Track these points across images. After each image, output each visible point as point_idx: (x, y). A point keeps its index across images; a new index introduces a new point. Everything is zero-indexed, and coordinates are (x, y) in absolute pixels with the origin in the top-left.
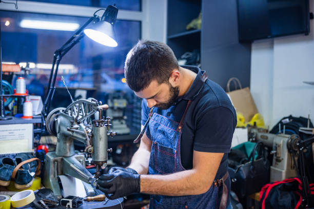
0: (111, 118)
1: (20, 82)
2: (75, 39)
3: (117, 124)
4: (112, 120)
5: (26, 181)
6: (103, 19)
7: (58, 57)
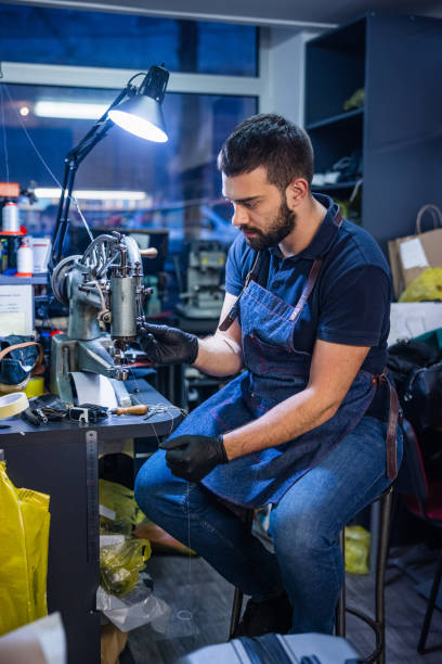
0: (197, 288)
1: (9, 211)
2: (99, 131)
3: (205, 300)
4: (198, 291)
5: (16, 379)
6: (142, 92)
7: (72, 164)
